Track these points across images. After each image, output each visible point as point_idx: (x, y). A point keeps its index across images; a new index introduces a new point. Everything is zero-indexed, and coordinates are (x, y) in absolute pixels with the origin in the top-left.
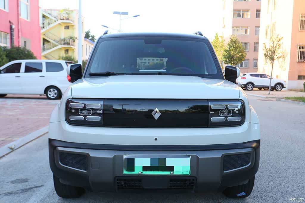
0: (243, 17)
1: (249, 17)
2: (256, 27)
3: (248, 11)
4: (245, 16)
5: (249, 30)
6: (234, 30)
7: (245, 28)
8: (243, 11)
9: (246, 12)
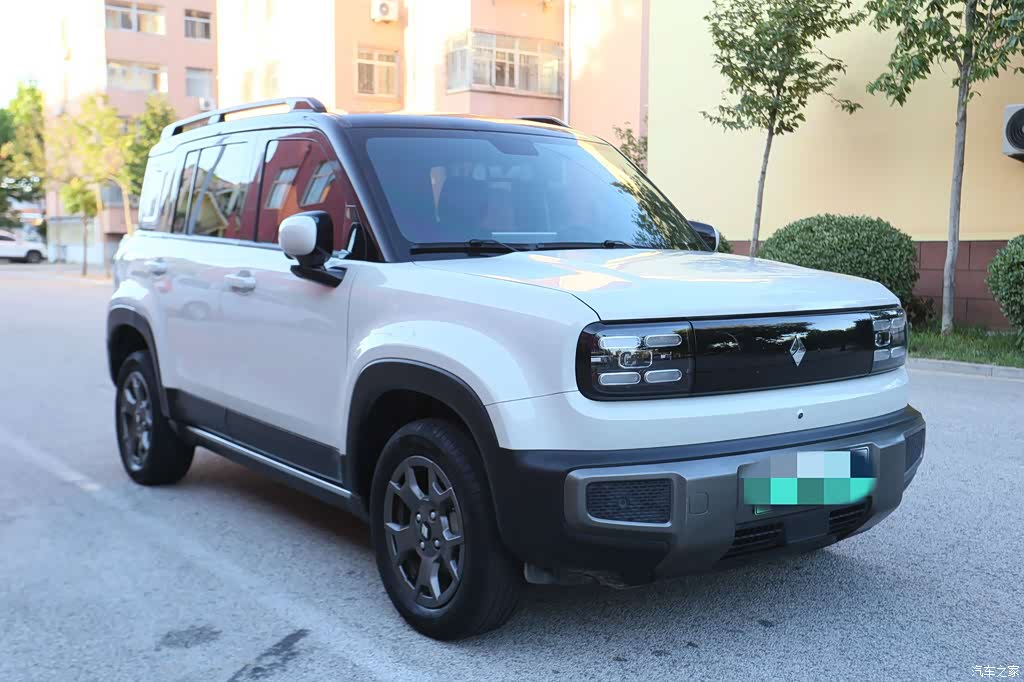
0: (139, 29)
1: (161, 30)
2: (189, 69)
3: (154, 9)
4: (147, 26)
5: (164, 77)
6: (111, 72)
7: (151, 69)
8: (138, 9)
9: (150, 14)
